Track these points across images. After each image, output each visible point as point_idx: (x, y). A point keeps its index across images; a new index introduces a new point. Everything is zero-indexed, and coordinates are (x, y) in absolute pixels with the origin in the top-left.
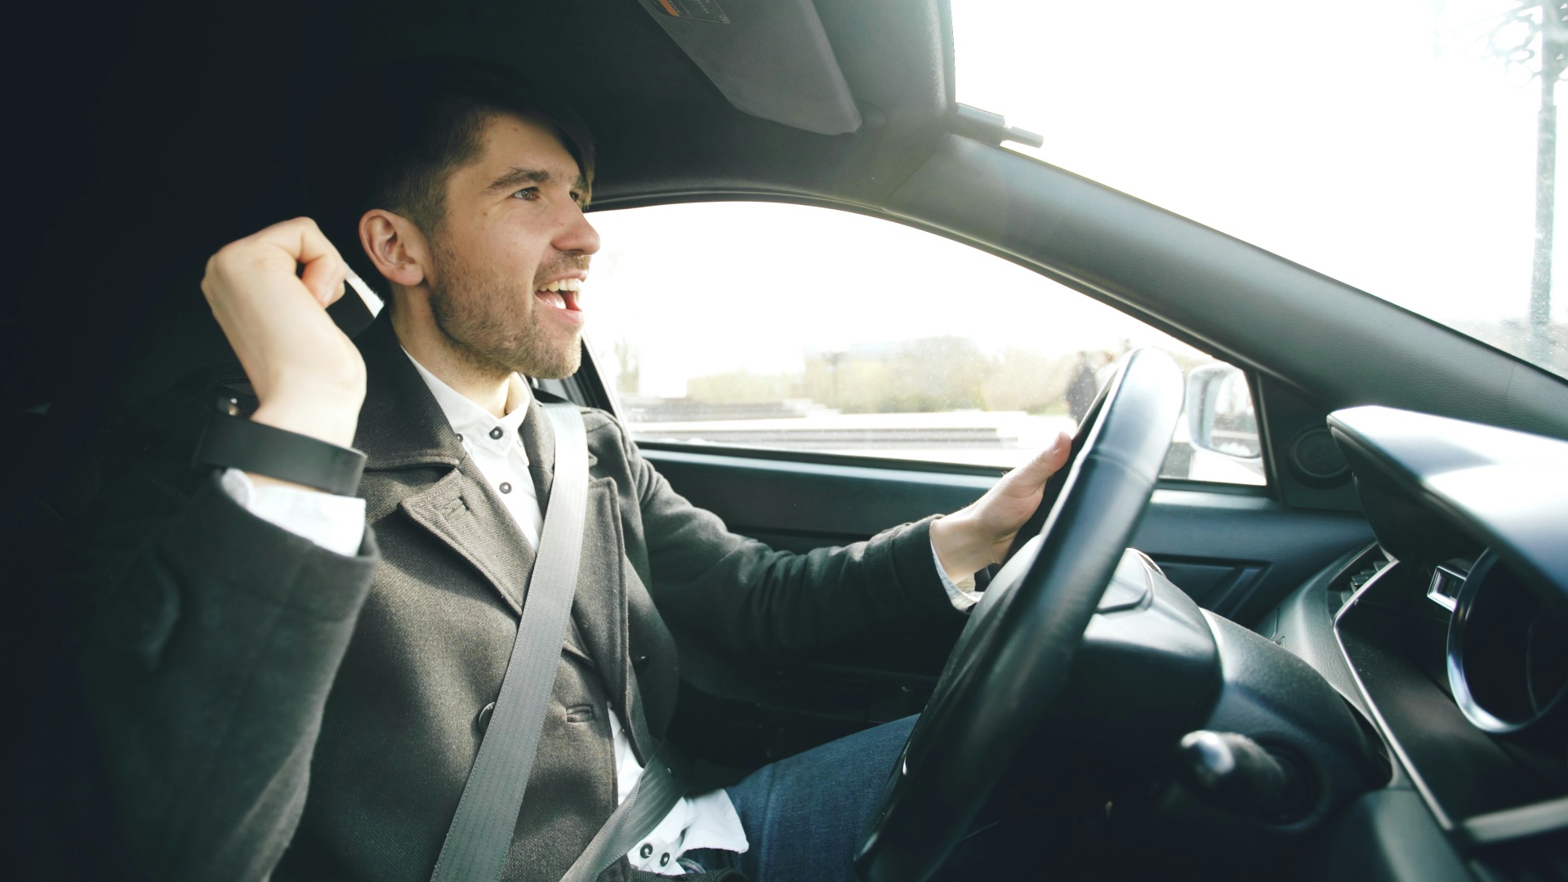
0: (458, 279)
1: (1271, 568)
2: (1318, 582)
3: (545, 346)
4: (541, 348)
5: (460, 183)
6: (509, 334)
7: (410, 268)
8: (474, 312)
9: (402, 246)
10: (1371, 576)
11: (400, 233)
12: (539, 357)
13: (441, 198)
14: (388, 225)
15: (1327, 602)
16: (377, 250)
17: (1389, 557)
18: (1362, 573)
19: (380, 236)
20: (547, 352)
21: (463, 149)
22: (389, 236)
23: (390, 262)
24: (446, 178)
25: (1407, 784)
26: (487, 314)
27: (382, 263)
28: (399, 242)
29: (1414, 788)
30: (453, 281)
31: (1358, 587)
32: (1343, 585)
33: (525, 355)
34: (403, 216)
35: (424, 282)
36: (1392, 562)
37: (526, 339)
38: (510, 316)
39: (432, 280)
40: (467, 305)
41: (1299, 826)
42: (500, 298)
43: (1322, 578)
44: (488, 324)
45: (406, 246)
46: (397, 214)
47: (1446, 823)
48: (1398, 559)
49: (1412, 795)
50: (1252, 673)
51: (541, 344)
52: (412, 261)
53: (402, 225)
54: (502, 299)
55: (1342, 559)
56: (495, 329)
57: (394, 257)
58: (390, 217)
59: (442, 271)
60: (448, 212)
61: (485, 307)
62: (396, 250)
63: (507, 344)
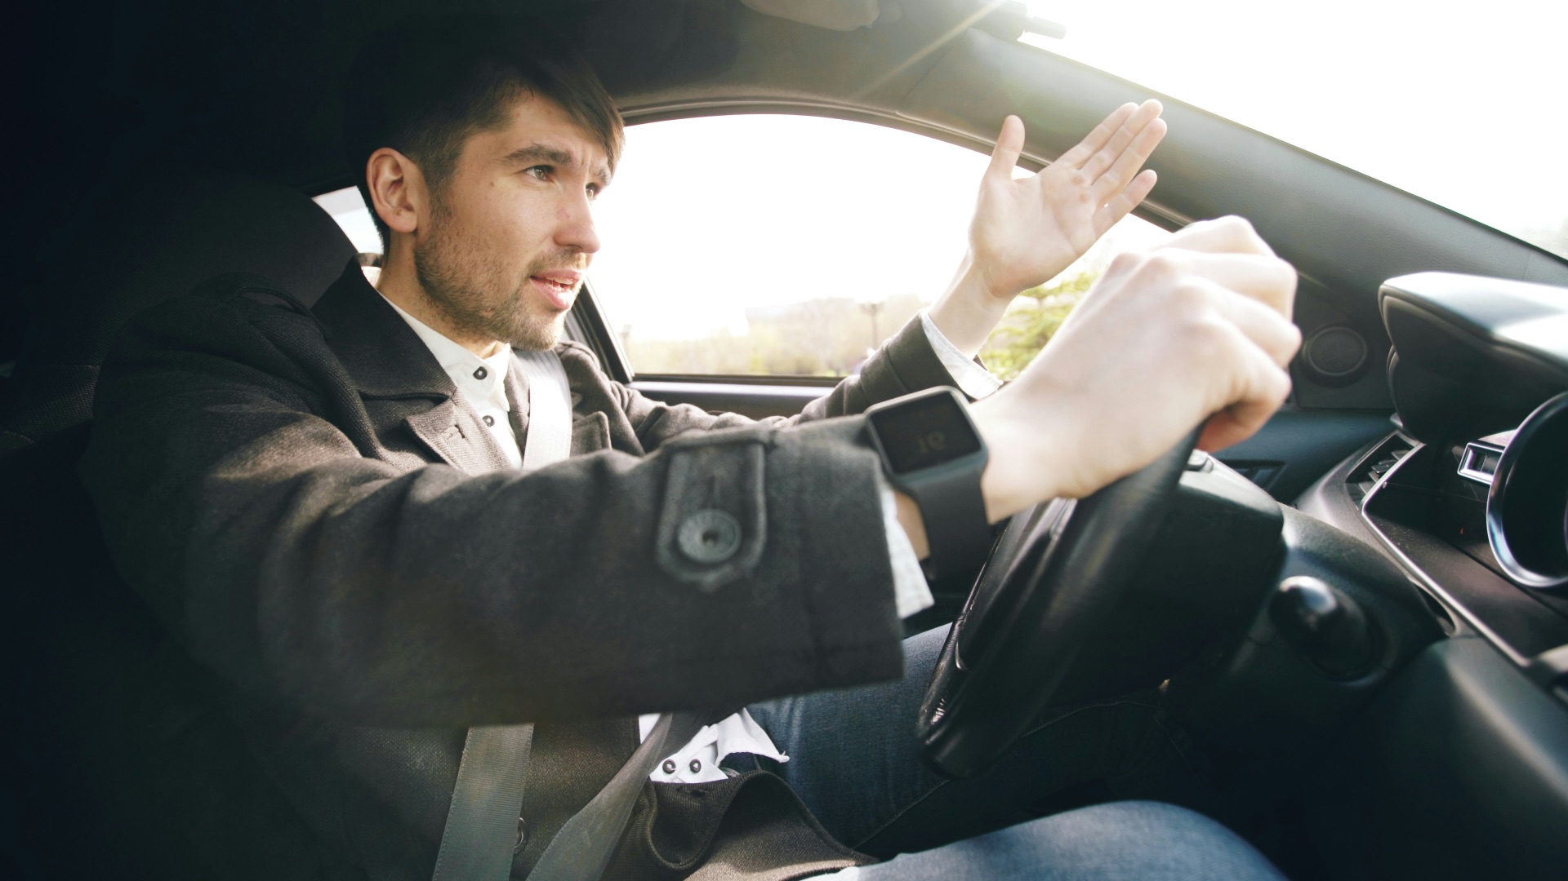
0: (450, 238)
1: (1285, 468)
2: (1334, 476)
3: (523, 318)
4: (517, 320)
5: (477, 145)
6: (488, 304)
7: (405, 214)
8: (458, 275)
9: (405, 191)
10: (1392, 465)
11: (406, 178)
12: (513, 329)
13: (455, 156)
14: (397, 168)
15: (1347, 493)
16: (379, 187)
17: (1413, 442)
18: (1380, 463)
19: (387, 175)
20: (522, 326)
21: (490, 116)
22: (394, 178)
23: (389, 203)
24: (464, 137)
25: (1472, 632)
26: (469, 279)
27: (380, 202)
28: (404, 185)
29: (1481, 635)
30: (445, 239)
31: (1381, 475)
32: (1362, 475)
33: (500, 324)
34: (414, 162)
35: (415, 232)
36: (1417, 446)
37: (504, 312)
38: (491, 288)
39: (424, 233)
40: (453, 266)
41: (1364, 682)
42: (486, 269)
43: (1338, 472)
44: (467, 290)
45: (408, 192)
46: (409, 158)
47: (1521, 661)
48: (1423, 442)
49: (1481, 641)
50: (1312, 540)
51: (518, 317)
52: (409, 208)
53: (411, 170)
54: (488, 271)
55: (1357, 453)
56: (474, 296)
57: (395, 199)
58: (400, 159)
59: (437, 226)
60: (456, 171)
61: (469, 273)
62: (399, 194)
63: (484, 314)
